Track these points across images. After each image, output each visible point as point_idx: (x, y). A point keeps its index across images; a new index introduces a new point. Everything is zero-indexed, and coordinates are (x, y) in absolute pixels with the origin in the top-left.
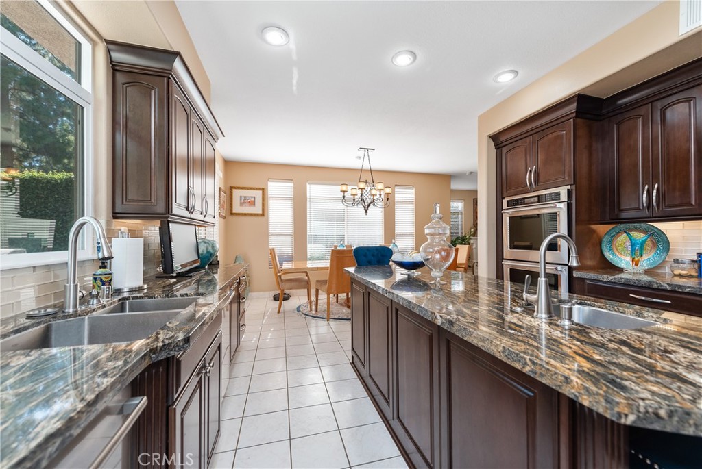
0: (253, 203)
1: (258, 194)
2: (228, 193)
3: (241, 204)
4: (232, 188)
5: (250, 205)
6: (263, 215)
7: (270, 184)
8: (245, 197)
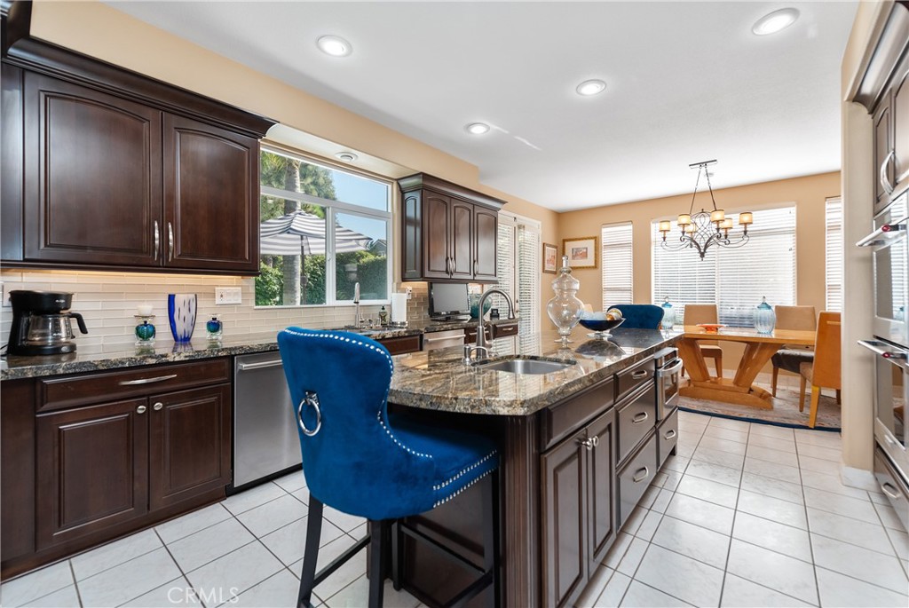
0: (585, 255)
1: (590, 244)
2: (560, 247)
3: (574, 257)
4: (564, 241)
5: (582, 258)
6: (595, 267)
7: (604, 230)
8: (577, 249)
